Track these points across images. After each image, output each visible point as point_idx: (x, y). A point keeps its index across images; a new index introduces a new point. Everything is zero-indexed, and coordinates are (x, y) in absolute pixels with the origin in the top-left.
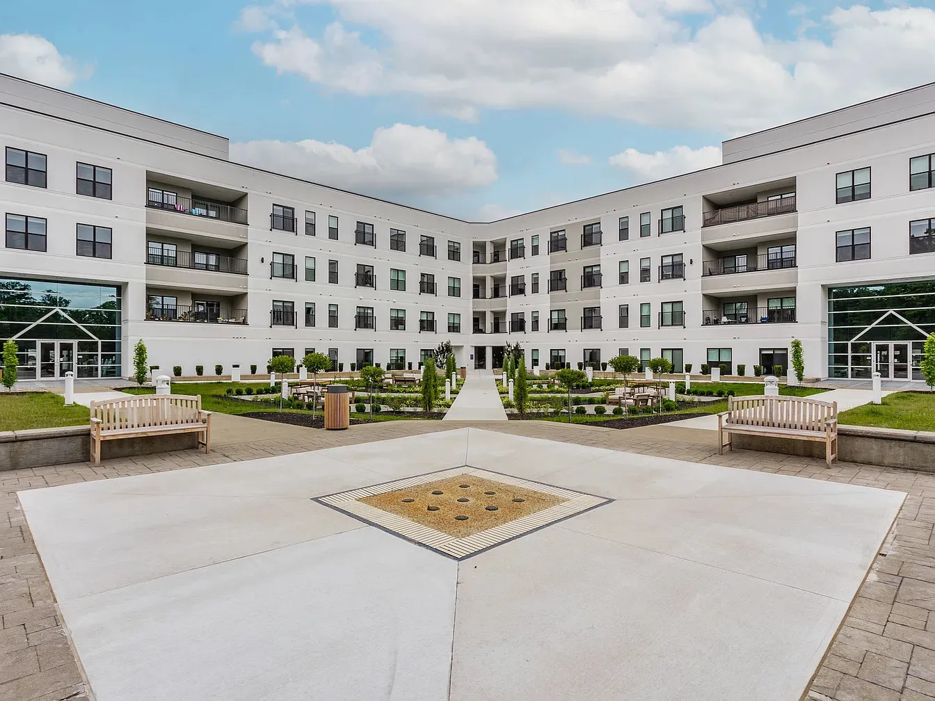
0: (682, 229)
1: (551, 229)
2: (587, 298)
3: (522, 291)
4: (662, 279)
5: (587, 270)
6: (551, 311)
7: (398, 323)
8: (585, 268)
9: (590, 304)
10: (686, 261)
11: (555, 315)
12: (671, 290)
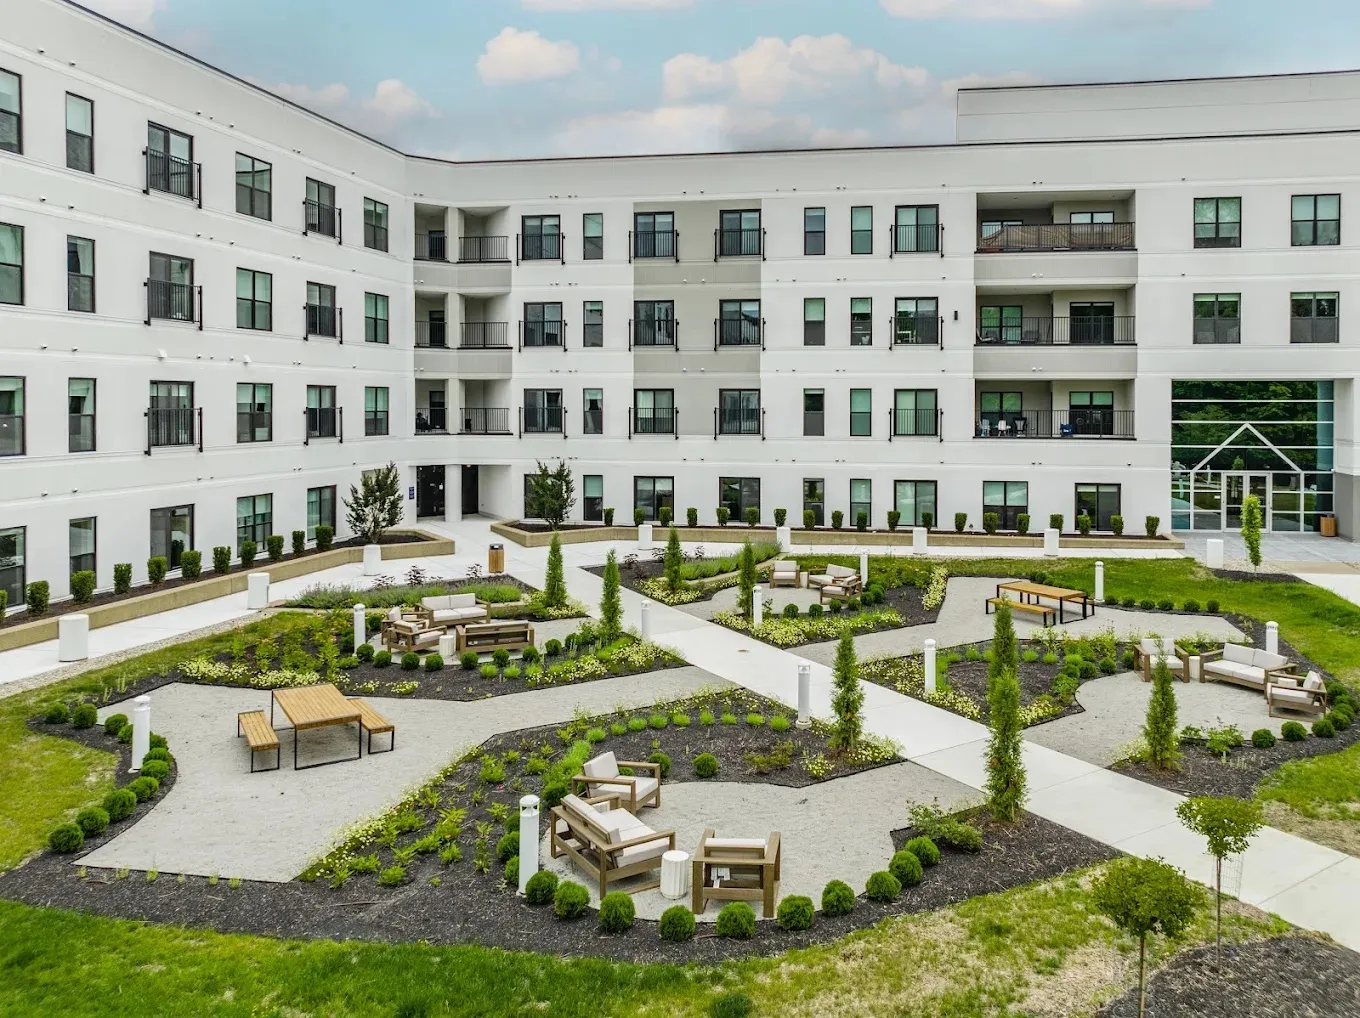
0: (936, 248)
1: (636, 205)
2: (731, 369)
3: (553, 340)
4: (896, 343)
5: (728, 308)
6: (636, 391)
7: (255, 421)
8: (722, 302)
9: (737, 380)
10: (945, 312)
11: (646, 402)
12: (916, 365)
